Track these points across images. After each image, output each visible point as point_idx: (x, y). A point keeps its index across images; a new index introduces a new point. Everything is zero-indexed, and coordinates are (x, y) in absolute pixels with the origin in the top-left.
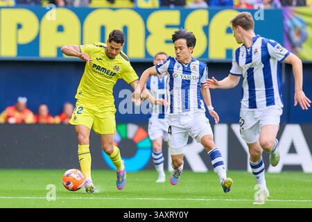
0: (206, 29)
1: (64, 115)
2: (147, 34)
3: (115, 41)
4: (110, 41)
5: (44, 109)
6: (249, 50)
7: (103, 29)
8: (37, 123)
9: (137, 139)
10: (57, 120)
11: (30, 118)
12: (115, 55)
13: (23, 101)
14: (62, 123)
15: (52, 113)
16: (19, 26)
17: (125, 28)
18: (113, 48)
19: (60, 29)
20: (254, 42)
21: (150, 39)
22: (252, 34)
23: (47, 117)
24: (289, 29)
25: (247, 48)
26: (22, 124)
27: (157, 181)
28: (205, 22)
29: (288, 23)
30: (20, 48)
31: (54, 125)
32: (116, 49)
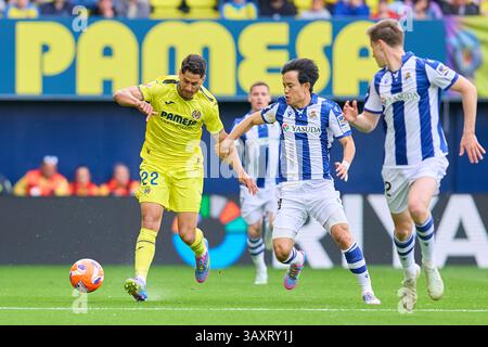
0: (328, 51)
1: (114, 183)
2: (240, 58)
3: (190, 70)
4: (183, 71)
5: (84, 174)
6: (396, 76)
7: (172, 52)
8: (74, 195)
9: (225, 219)
10: (104, 190)
11: (62, 188)
12: (192, 93)
13: (51, 161)
14: (111, 195)
15: (96, 180)
16: (45, 49)
17: (206, 51)
18: (187, 82)
19: (108, 52)
20: (404, 62)
21: (244, 66)
22: (400, 51)
23: (88, 187)
24: (455, 50)
25: (393, 73)
26: (51, 196)
27: (257, 283)
28: (327, 40)
29: (453, 41)
30: (47, 81)
31: (100, 198)
32: (193, 84)
